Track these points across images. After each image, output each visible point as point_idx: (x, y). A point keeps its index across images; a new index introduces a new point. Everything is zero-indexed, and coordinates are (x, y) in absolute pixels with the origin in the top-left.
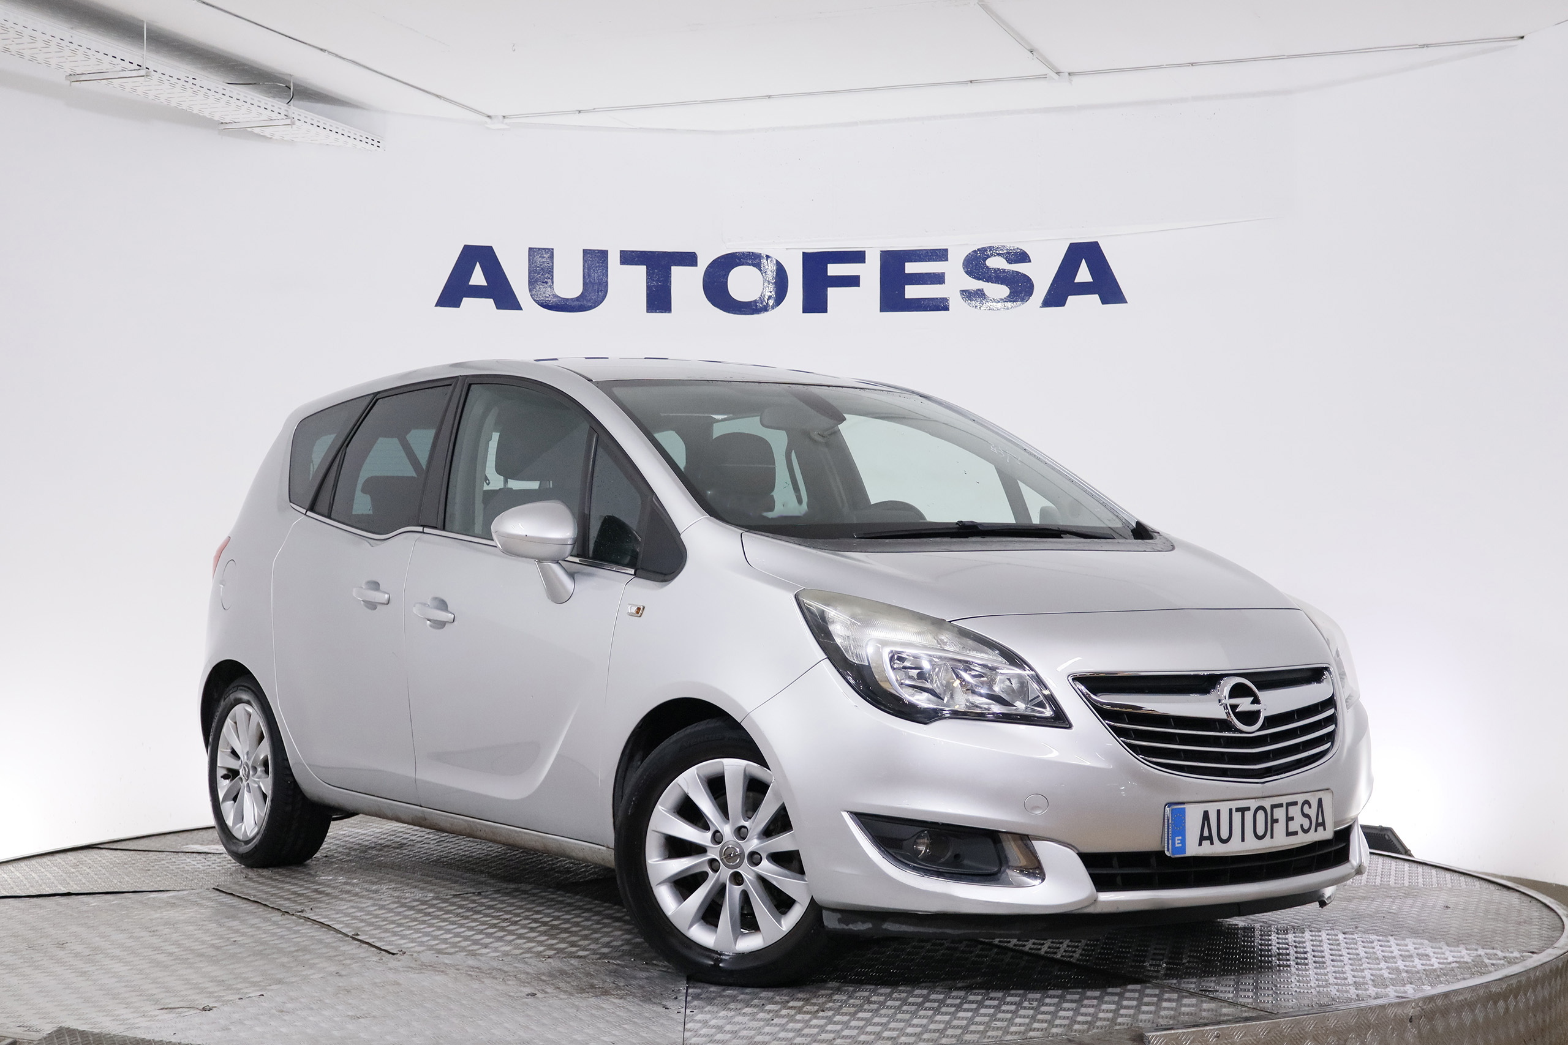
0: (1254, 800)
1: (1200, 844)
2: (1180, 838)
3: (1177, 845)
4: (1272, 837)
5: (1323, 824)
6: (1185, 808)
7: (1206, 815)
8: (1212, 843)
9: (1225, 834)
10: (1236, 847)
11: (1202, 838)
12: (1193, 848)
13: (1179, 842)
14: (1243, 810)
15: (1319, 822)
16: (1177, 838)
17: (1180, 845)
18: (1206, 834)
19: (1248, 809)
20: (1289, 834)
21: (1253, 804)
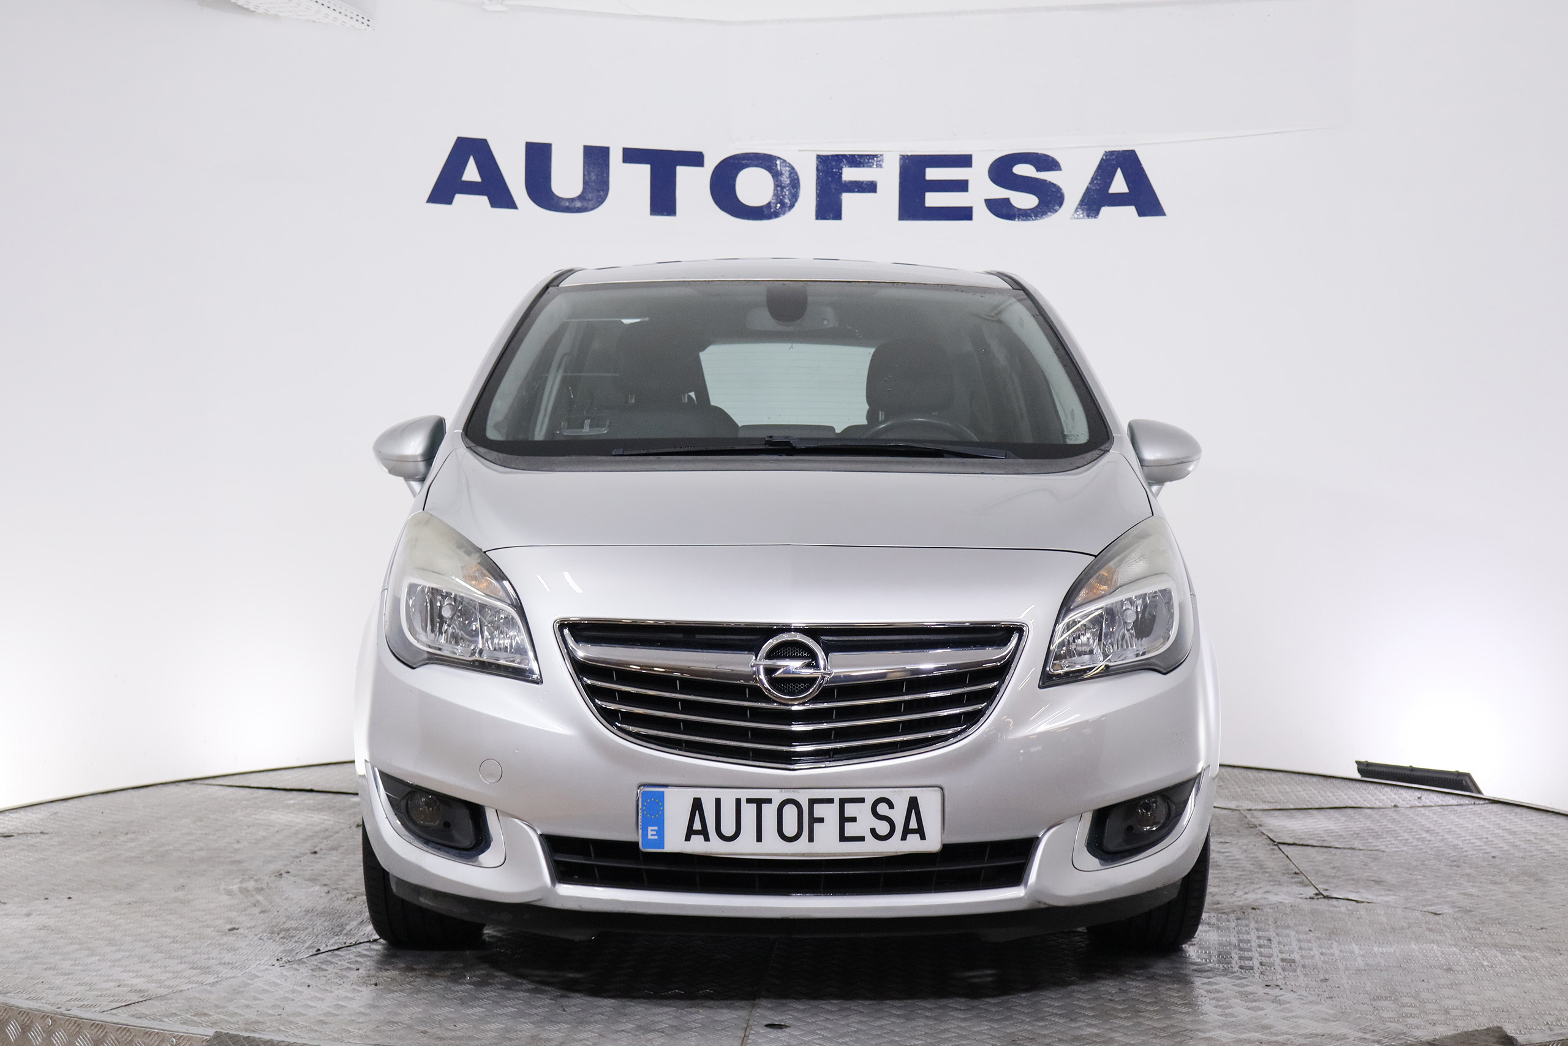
0: (778, 790)
1: (688, 839)
2: (656, 828)
3: (650, 837)
4: (811, 839)
5: (920, 831)
6: (663, 792)
7: (697, 805)
8: (707, 839)
9: (728, 829)
10: (745, 847)
11: (690, 833)
12: (675, 841)
13: (654, 833)
14: (759, 803)
15: (911, 827)
16: (650, 828)
17: (656, 837)
18: (697, 826)
19: (769, 801)
20: (843, 838)
21: (778, 797)
